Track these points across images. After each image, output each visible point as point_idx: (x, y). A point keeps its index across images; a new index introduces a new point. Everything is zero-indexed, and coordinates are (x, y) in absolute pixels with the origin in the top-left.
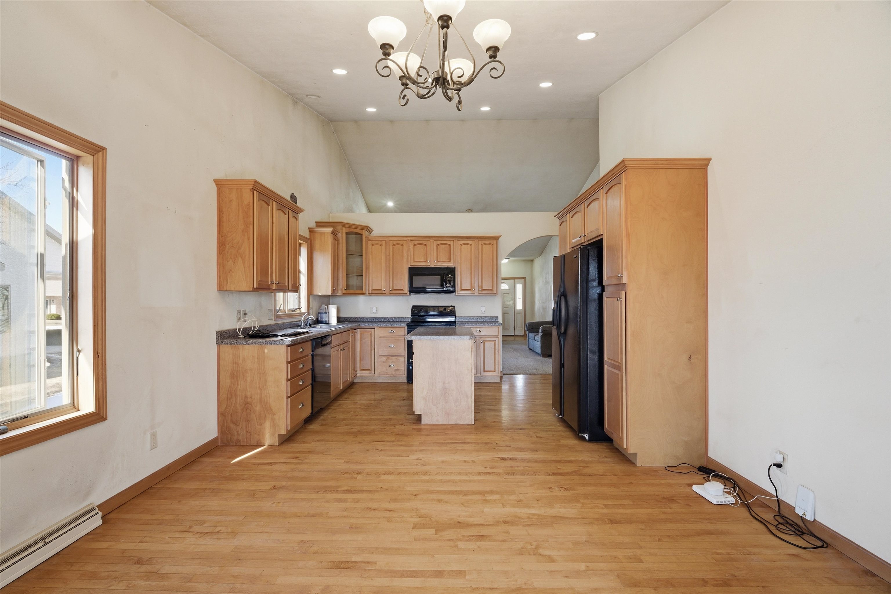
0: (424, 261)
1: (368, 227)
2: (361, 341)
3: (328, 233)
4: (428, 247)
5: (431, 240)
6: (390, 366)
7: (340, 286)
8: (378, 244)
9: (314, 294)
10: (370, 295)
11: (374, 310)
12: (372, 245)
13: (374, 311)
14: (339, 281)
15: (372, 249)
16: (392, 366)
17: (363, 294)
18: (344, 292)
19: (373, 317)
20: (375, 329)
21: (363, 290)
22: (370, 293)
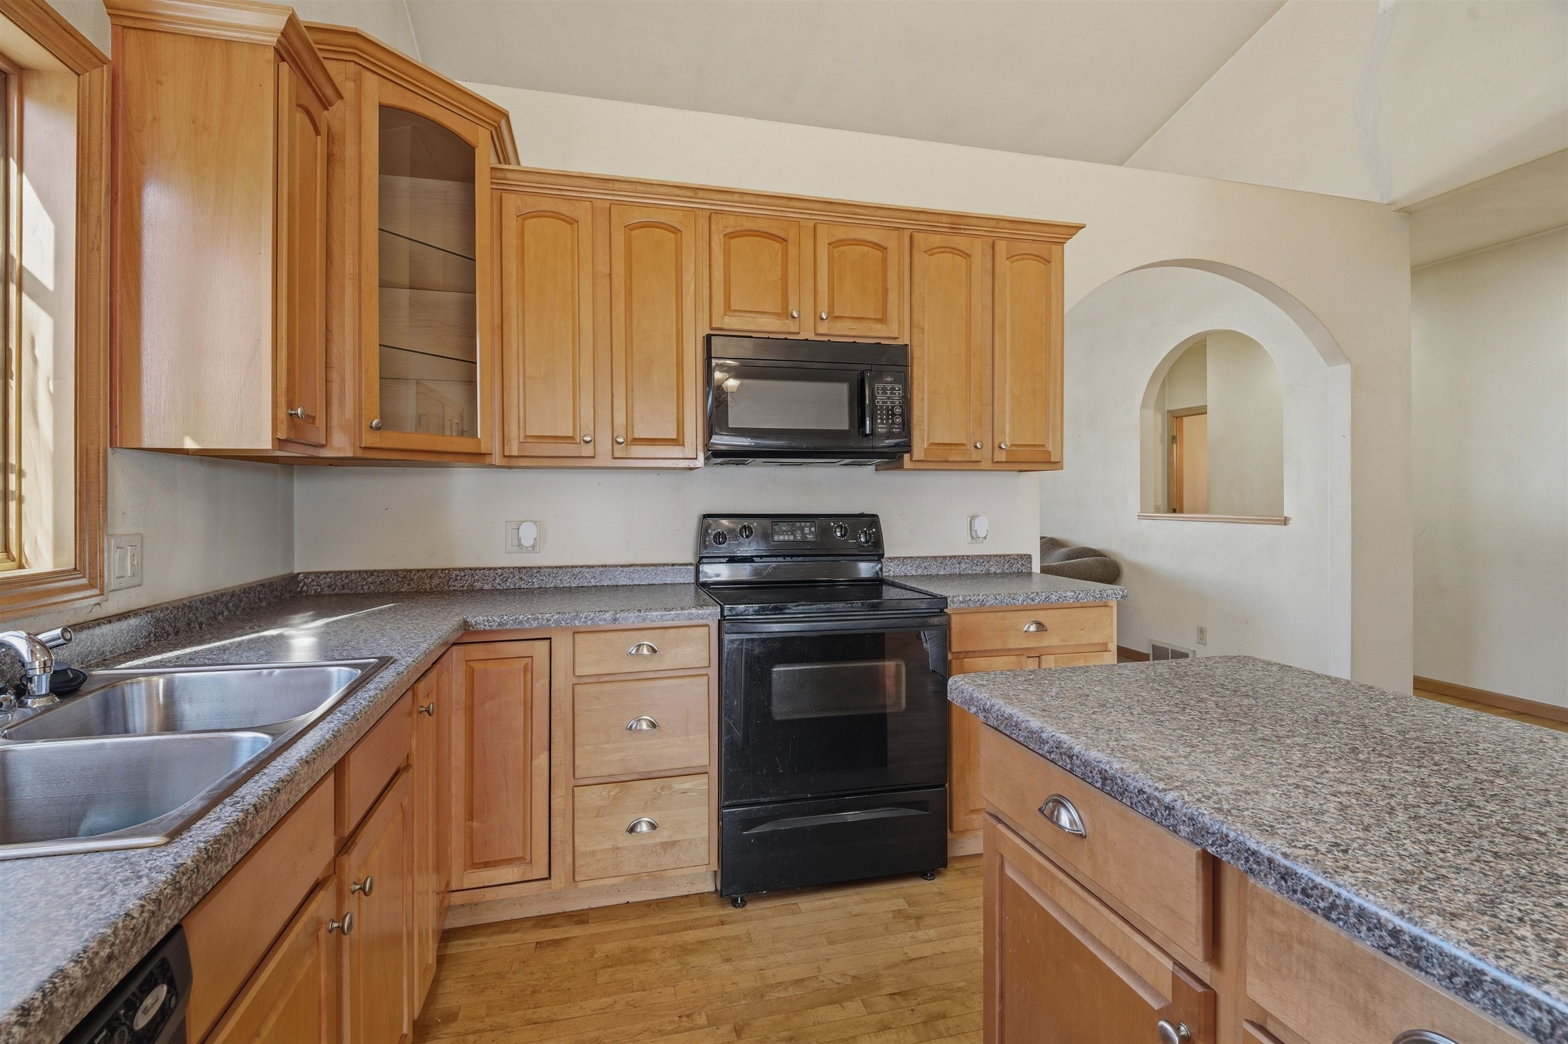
0: (774, 314)
1: (506, 116)
2: (470, 710)
3: (253, 45)
4: (790, 247)
5: (803, 223)
6: (632, 830)
7: (342, 405)
8: (556, 215)
9: (147, 444)
10: (514, 462)
11: (528, 534)
12: (524, 217)
13: (527, 542)
14: (335, 376)
15: (522, 234)
16: (644, 828)
17: (477, 458)
18: (370, 439)
19: (519, 569)
20: (550, 639)
21: (479, 437)
22: (515, 453)
